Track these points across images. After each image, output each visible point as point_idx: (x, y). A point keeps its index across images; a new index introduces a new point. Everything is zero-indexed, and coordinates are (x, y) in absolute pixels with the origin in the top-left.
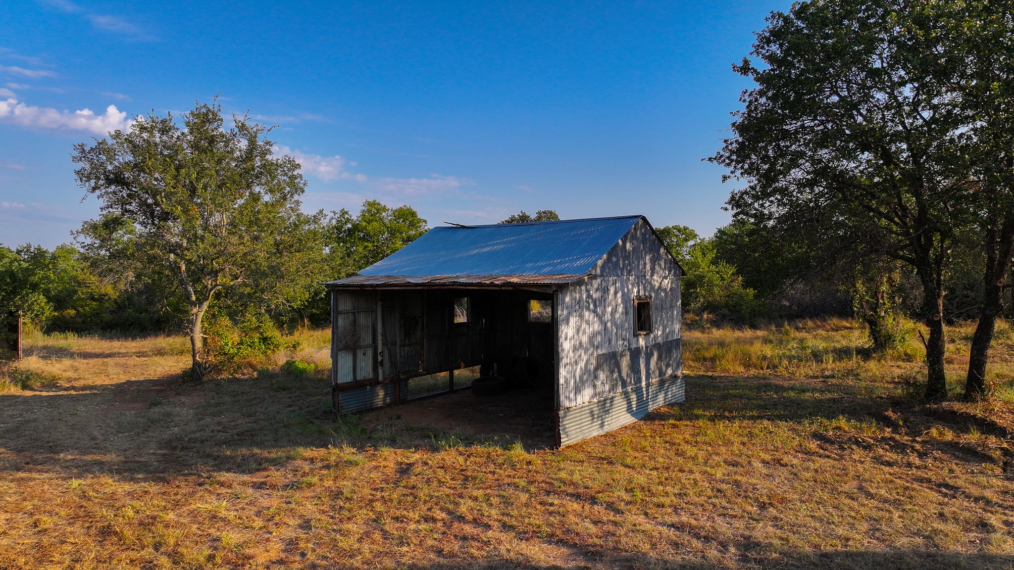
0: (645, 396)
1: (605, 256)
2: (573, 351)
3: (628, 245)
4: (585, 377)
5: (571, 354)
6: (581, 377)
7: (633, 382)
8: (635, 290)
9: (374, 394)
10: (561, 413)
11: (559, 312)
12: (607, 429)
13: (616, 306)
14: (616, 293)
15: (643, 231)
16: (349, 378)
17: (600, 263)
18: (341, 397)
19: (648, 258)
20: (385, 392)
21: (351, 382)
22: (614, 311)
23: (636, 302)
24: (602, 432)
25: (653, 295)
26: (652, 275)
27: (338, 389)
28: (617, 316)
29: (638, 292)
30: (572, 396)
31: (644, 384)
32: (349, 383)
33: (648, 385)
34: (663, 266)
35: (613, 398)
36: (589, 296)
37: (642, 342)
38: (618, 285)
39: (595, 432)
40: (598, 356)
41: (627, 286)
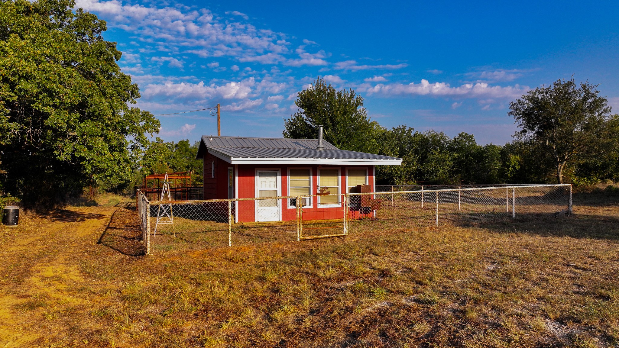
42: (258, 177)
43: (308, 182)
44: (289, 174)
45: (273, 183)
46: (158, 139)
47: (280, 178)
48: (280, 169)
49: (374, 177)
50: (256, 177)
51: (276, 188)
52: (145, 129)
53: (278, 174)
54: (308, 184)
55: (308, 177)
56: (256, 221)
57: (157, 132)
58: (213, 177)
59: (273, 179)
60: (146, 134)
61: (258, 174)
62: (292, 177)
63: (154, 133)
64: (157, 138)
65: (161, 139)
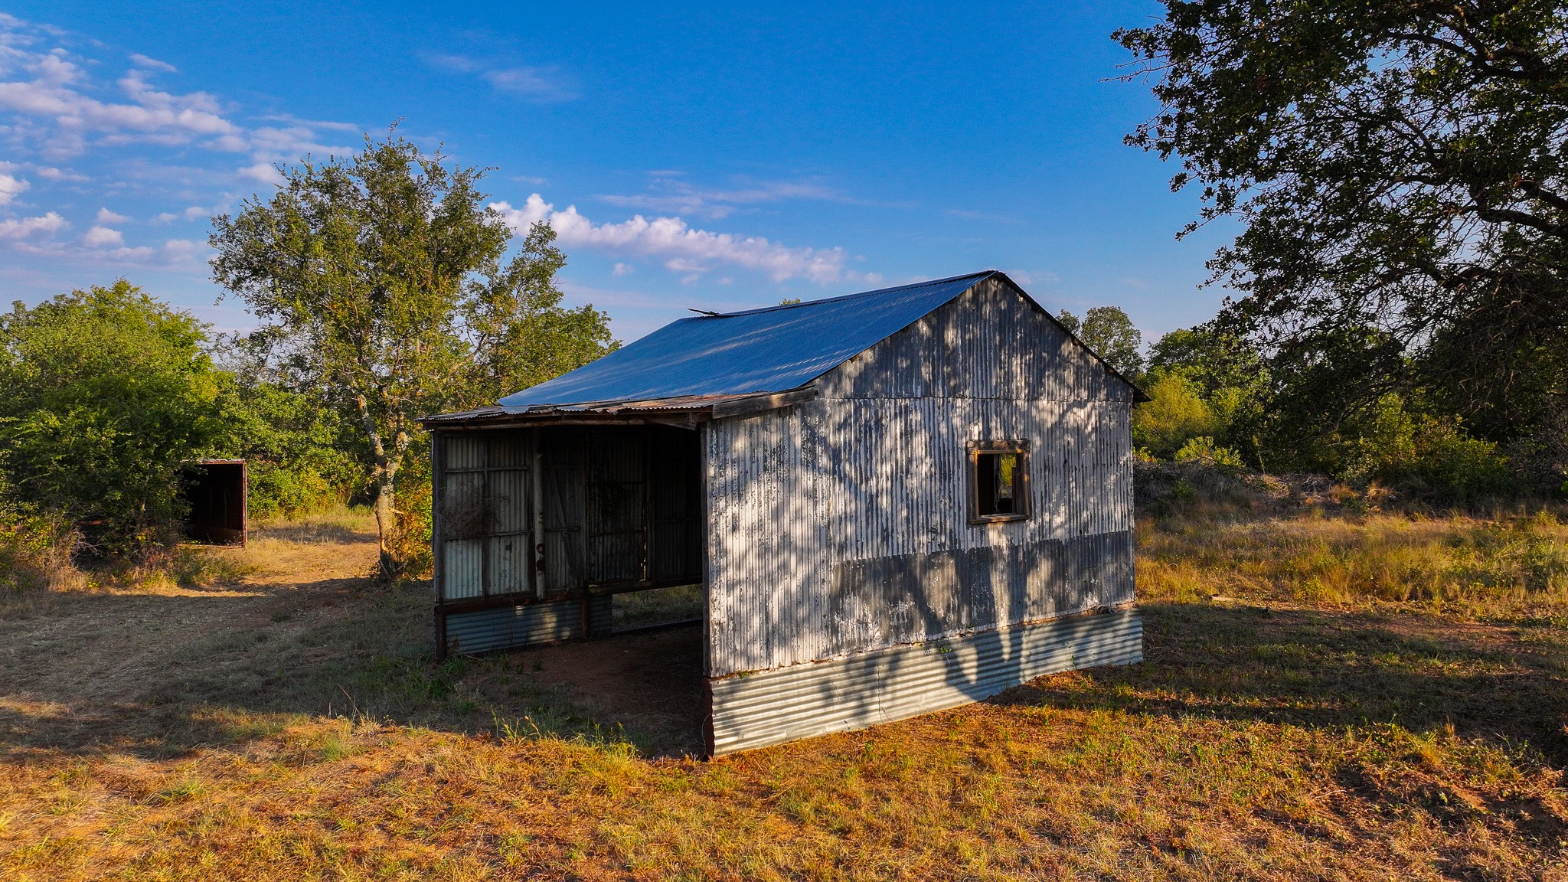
0: (1006, 650)
1: (868, 356)
2: (760, 556)
3: (950, 335)
4: (802, 612)
5: (752, 561)
6: (787, 613)
7: (964, 621)
8: (976, 430)
9: (532, 622)
10: (720, 685)
11: (711, 472)
12: (875, 718)
13: (910, 461)
14: (908, 434)
15: (1003, 306)
16: (476, 591)
17: (851, 369)
18: (454, 624)
19: (1016, 362)
20: (558, 617)
21: (478, 598)
22: (901, 474)
23: (975, 453)
24: (853, 725)
25: (1037, 441)
26: (1033, 397)
27: (446, 610)
28: (913, 482)
29: (987, 431)
30: (757, 649)
31: (1003, 624)
32: (474, 598)
33: (1016, 631)
34: (1071, 381)
35: (897, 654)
36: (813, 438)
37: (996, 537)
38: (916, 417)
39: (836, 722)
40: (844, 566)
41: (948, 421)
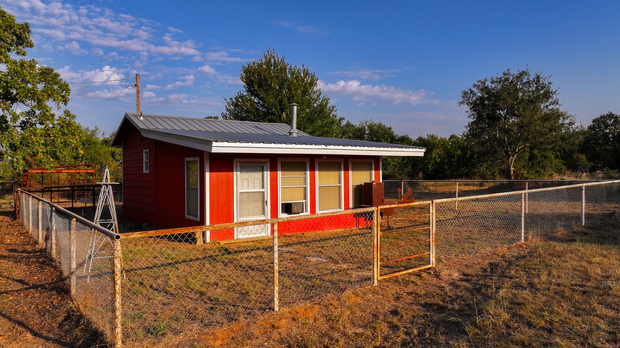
42: (239, 173)
43: (303, 179)
44: (280, 170)
45: (258, 182)
46: (67, 113)
47: (268, 174)
48: (268, 160)
49: (381, 172)
50: (235, 173)
51: (263, 187)
52: (49, 96)
53: (265, 168)
54: (303, 182)
55: (303, 173)
56: (235, 237)
57: (65, 102)
58: (145, 171)
59: (258, 175)
60: (50, 103)
61: (238, 168)
62: (283, 172)
63: (61, 105)
64: (65, 112)
65: (72, 113)
